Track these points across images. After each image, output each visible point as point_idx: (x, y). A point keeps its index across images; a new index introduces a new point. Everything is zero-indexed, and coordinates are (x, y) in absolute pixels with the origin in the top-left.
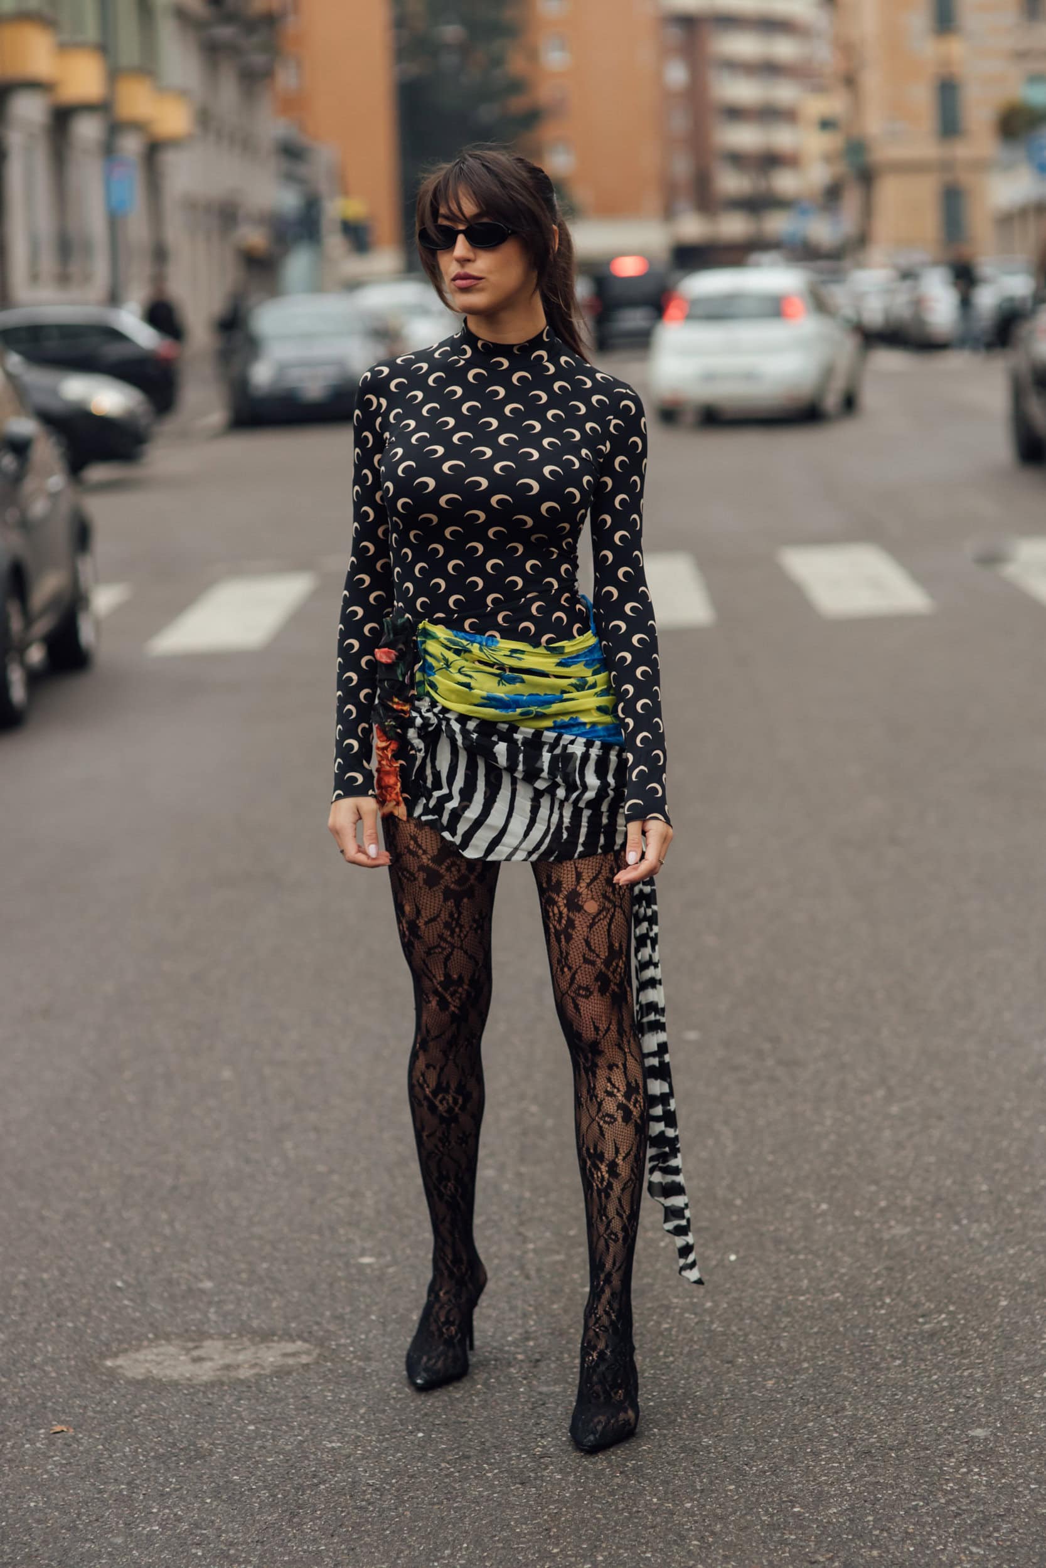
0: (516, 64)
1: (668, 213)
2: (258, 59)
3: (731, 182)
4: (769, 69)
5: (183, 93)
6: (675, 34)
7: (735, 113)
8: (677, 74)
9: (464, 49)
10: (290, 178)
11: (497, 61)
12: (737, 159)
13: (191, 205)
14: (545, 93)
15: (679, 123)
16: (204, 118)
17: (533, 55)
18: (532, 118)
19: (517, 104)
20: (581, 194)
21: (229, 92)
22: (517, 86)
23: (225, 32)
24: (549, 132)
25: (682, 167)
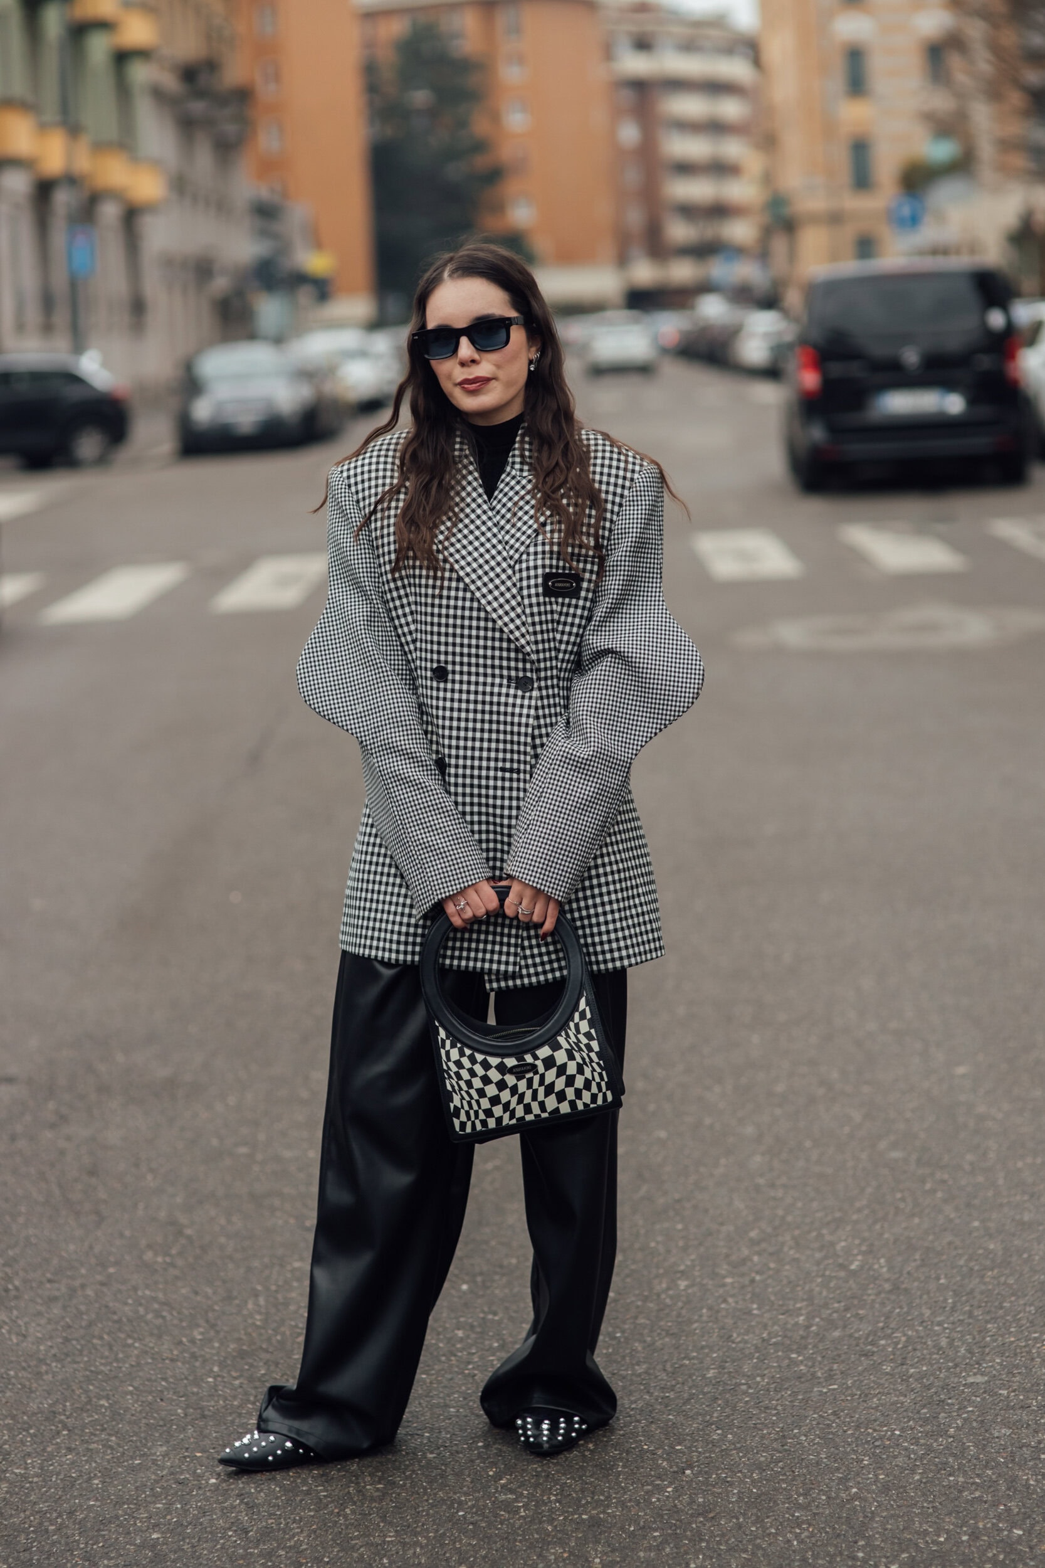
0: (480, 126)
1: (622, 260)
2: (230, 129)
3: (679, 231)
4: (715, 127)
5: (156, 163)
6: (627, 96)
7: (685, 168)
8: (629, 133)
9: (433, 113)
10: (264, 233)
11: (462, 124)
12: (688, 211)
13: (169, 262)
14: (507, 152)
15: (632, 177)
16: (180, 185)
17: (496, 118)
18: (494, 175)
19: (481, 162)
20: (541, 244)
21: (204, 159)
22: (480, 146)
23: (198, 107)
24: (512, 187)
25: (635, 218)
